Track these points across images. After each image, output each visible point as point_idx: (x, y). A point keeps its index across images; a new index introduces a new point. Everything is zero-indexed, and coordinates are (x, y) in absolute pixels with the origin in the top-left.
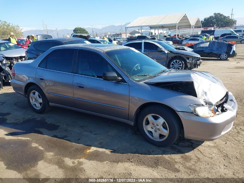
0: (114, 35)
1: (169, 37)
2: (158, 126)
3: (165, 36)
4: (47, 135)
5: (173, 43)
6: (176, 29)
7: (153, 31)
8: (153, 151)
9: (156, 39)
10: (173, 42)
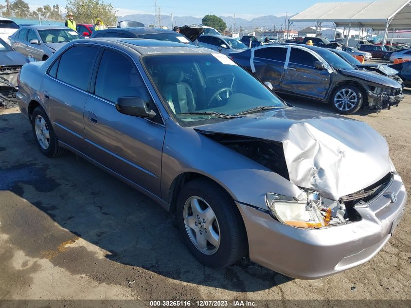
0: (265, 33)
1: (369, 44)
2: (205, 223)
3: (362, 42)
4: (26, 199)
5: (371, 57)
6: (384, 30)
7: (340, 30)
8: (185, 272)
9: (339, 46)
10: (372, 55)
